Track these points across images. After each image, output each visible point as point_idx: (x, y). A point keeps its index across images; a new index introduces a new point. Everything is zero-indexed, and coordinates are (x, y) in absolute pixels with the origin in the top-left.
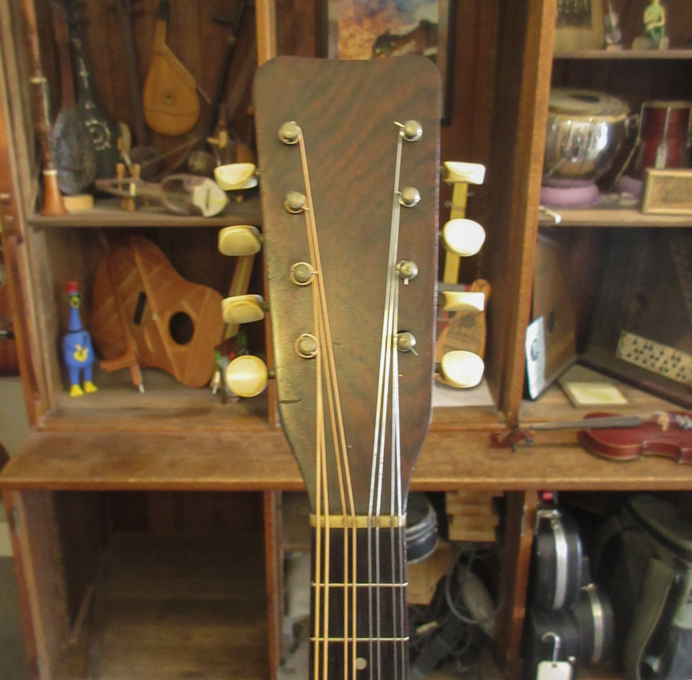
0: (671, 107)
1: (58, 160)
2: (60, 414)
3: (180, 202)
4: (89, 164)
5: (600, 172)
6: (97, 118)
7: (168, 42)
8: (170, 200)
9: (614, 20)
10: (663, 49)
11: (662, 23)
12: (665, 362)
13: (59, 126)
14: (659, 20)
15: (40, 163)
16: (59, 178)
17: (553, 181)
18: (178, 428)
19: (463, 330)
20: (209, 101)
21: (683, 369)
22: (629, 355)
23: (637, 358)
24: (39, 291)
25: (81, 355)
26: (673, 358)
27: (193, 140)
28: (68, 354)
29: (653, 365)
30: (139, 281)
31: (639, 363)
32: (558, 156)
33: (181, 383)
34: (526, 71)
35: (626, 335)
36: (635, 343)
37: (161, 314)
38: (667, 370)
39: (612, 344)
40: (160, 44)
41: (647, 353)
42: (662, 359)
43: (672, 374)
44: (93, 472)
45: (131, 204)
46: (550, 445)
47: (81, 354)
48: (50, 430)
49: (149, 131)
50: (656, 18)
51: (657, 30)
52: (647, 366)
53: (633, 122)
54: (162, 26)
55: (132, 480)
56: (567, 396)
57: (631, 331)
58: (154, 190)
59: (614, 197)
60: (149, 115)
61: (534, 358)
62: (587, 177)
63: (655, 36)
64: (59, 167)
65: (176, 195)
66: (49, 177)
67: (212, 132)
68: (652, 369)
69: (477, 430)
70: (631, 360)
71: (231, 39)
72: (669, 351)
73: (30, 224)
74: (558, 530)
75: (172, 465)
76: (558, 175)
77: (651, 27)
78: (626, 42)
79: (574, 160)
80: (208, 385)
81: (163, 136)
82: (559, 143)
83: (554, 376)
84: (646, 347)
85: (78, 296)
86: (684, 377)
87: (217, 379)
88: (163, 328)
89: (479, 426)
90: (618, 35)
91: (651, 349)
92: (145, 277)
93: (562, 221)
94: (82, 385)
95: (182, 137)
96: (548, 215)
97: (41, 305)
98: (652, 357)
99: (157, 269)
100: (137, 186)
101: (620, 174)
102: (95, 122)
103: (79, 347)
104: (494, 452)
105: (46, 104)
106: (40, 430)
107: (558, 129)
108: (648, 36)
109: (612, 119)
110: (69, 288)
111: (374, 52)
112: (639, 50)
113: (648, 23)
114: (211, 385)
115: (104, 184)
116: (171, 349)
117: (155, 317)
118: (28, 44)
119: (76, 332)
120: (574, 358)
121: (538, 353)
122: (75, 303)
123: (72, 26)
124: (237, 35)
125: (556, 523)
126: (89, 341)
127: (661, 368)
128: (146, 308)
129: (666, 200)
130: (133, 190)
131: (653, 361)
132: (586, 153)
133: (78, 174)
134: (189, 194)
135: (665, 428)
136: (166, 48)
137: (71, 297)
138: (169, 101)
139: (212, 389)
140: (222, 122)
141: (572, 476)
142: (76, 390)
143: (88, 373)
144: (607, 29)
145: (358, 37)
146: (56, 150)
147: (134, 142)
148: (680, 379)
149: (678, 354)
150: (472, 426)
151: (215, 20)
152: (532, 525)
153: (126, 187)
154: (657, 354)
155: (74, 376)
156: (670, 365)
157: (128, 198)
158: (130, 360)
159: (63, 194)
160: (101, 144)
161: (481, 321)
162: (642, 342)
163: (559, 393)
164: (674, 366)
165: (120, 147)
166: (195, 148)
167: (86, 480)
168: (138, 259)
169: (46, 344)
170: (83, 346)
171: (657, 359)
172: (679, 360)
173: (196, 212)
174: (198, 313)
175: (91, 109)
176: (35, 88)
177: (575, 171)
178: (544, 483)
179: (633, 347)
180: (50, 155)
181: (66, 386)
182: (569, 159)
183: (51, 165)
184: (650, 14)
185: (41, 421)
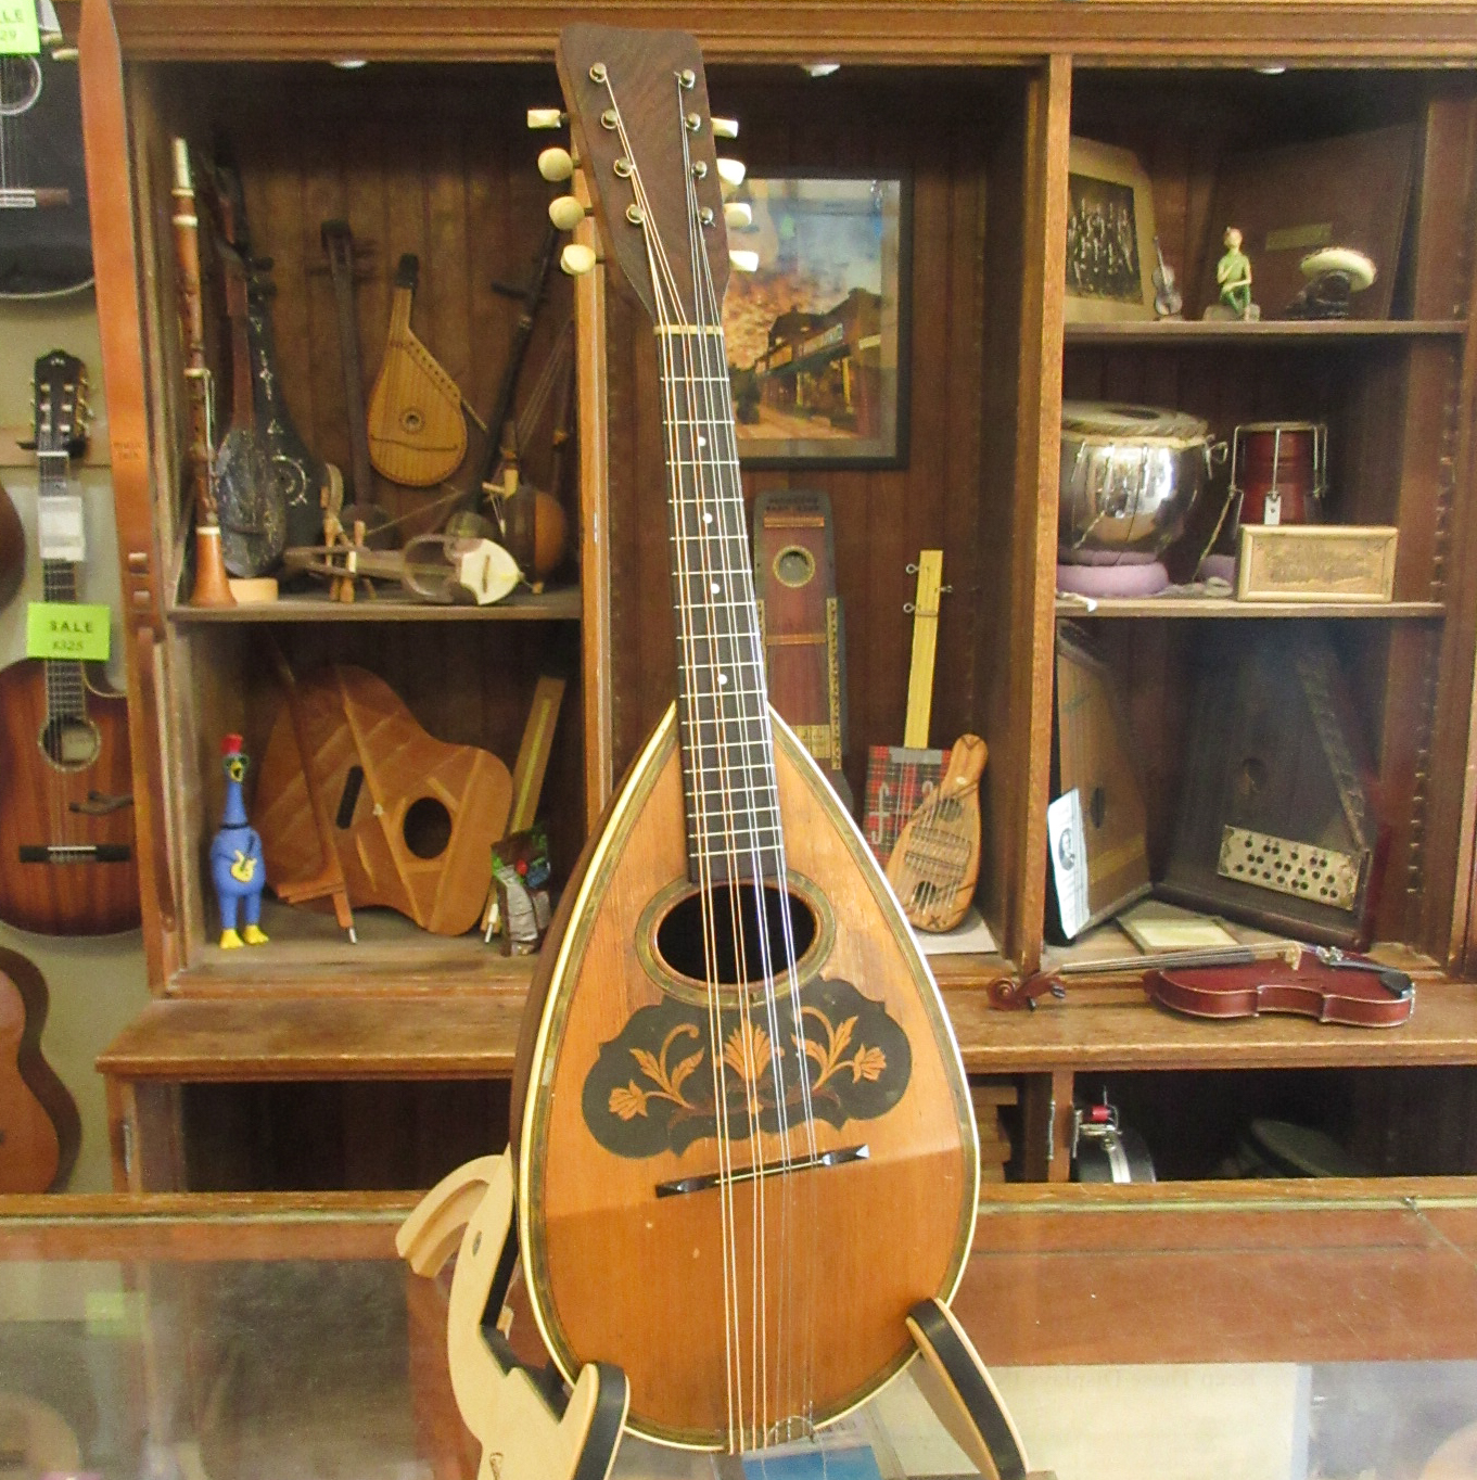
0: (1280, 431)
1: (222, 513)
2: (206, 970)
3: (437, 581)
4: (273, 526)
5: (1167, 538)
6: (284, 454)
7: (412, 327)
8: (418, 577)
9: (1168, 276)
10: (1251, 320)
11: (1248, 281)
12: (1302, 872)
13: (226, 454)
14: (1243, 277)
15: (191, 515)
16: (223, 540)
17: (1086, 554)
18: (424, 989)
19: (941, 824)
20: (484, 426)
21: (1331, 879)
22: (1240, 868)
23: (1253, 872)
24: (178, 740)
25: (243, 871)
26: (1313, 861)
27: (455, 493)
28: (222, 865)
29: (1281, 880)
30: (350, 745)
31: (1258, 880)
32: (1093, 510)
33: (424, 929)
34: (1025, 355)
35: (1232, 832)
36: (1248, 844)
37: (389, 804)
38: (1305, 886)
39: (1211, 854)
40: (401, 328)
41: (1270, 859)
42: (1295, 870)
43: (1313, 892)
44: (277, 1046)
45: (348, 588)
46: (1096, 1006)
47: (243, 868)
48: (186, 994)
49: (375, 475)
50: (1238, 274)
51: (1239, 293)
52: (1271, 883)
53: (1217, 453)
54: (403, 299)
55: (345, 1056)
56: (1129, 938)
57: (1240, 825)
58: (391, 563)
59: (1197, 587)
60: (376, 450)
61: (1068, 865)
62: (1143, 545)
63: (1236, 304)
64: (221, 523)
65: (429, 570)
66: (205, 537)
67: (491, 471)
68: (1281, 888)
69: (967, 988)
70: (1243, 876)
71: (527, 319)
72: (1306, 851)
73: (172, 617)
74: (1115, 1151)
75: (420, 1038)
76: (1095, 543)
77: (1227, 288)
78: (1191, 311)
79: (1120, 515)
80: (476, 930)
81: (400, 487)
82: (1092, 483)
83: (1109, 909)
84: (1266, 849)
85: (243, 761)
86: (1334, 894)
87: (493, 916)
88: (393, 829)
89: (970, 981)
90: (1177, 302)
91: (1276, 851)
92: (359, 740)
93: (1098, 609)
94: (241, 933)
95: (435, 488)
96: (1077, 602)
97: (180, 765)
98: (1278, 865)
99: (383, 723)
100: (360, 555)
101: (1207, 551)
102: (283, 458)
103: (242, 858)
104: (997, 1016)
105: (208, 413)
106: (169, 995)
107: (1088, 460)
108: (1226, 303)
109: (1178, 444)
110: (227, 746)
111: (772, 343)
112: (1213, 322)
113: (1223, 283)
114: (483, 927)
115: (302, 555)
116: (407, 867)
117: (379, 810)
118: (185, 312)
119: (235, 827)
120: (1147, 887)
121: (1073, 856)
122: (237, 772)
123: (252, 297)
124: (534, 313)
125: (1111, 1143)
126: (257, 845)
127: (1295, 884)
128: (362, 795)
129: (1276, 576)
130: (353, 563)
131: (1281, 872)
132: (1137, 502)
133: (254, 537)
134: (453, 565)
135: (1296, 967)
136: (410, 335)
137: (231, 762)
138: (411, 426)
139: (484, 933)
140: (508, 453)
141: (1135, 1040)
142: (230, 939)
143: (255, 904)
144: (1162, 292)
145: (745, 317)
146: (218, 497)
147: (349, 496)
148: (1327, 899)
149: (1321, 854)
150: (957, 980)
151: (498, 289)
152: (1068, 1143)
153: (341, 559)
154: (1287, 861)
155: (229, 910)
156: (1309, 874)
157: (341, 579)
158: (333, 882)
159: (231, 575)
160: (294, 495)
161: (972, 804)
162: (1259, 840)
163: (1120, 936)
164: (1316, 875)
165: (324, 503)
166: (459, 507)
167: (262, 1057)
168: (350, 709)
169: (184, 839)
170: (248, 857)
171: (1288, 868)
172: (1324, 864)
173: (465, 597)
174: (458, 796)
175: (276, 435)
176: (193, 382)
177: (1121, 534)
178: (1084, 1052)
179: (1248, 851)
180: (209, 501)
181: (213, 935)
182: (1112, 514)
183: (212, 517)
184: (1226, 268)
185: (171, 981)
